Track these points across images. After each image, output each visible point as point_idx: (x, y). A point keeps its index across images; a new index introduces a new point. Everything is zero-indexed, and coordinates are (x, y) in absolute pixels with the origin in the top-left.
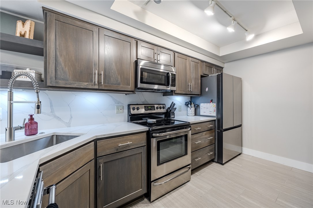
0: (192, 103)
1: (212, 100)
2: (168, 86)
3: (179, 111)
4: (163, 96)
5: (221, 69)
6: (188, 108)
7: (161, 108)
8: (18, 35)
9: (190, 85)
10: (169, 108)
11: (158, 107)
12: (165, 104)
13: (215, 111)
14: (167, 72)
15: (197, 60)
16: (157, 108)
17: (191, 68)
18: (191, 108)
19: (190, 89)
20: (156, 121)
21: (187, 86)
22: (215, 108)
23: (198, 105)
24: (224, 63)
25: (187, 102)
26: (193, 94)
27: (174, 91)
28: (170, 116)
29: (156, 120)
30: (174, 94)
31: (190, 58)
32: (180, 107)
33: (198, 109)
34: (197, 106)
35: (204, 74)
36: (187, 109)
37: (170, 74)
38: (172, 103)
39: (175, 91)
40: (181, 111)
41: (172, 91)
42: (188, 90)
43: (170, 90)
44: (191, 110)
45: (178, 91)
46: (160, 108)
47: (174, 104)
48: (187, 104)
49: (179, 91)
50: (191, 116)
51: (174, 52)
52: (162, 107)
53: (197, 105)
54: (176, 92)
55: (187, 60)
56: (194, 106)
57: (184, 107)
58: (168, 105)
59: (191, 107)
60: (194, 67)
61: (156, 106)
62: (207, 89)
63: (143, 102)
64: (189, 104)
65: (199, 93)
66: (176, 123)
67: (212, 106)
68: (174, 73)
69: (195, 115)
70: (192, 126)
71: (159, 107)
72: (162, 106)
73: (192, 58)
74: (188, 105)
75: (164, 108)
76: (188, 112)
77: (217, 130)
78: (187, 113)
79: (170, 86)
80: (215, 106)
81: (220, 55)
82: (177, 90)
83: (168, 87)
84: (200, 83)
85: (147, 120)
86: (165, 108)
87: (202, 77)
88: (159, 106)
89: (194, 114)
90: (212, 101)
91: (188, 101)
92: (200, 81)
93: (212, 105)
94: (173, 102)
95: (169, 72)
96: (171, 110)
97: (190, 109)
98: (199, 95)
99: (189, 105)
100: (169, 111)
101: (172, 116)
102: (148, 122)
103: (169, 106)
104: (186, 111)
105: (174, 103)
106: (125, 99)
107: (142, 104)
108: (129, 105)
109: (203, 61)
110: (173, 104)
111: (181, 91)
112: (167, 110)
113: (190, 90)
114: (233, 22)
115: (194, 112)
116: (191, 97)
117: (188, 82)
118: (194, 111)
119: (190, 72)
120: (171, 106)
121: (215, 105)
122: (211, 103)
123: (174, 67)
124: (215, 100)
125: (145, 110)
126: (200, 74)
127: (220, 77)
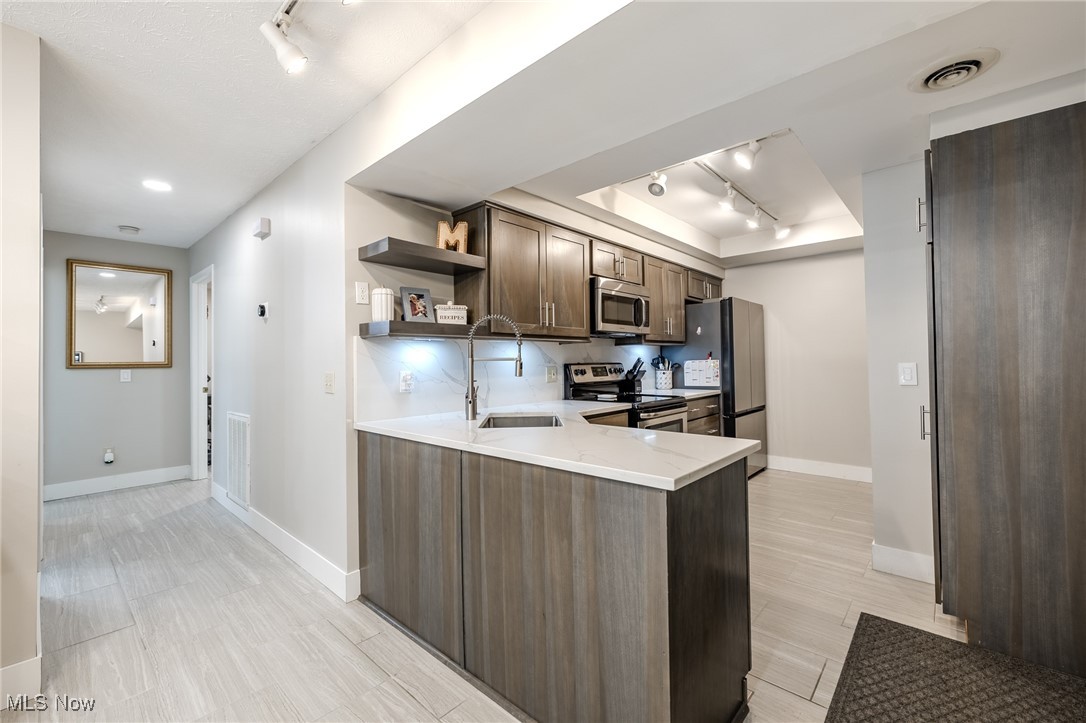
0: (666, 360)
1: (711, 352)
2: (639, 326)
3: (647, 378)
4: (616, 345)
5: (717, 282)
6: (658, 372)
7: (617, 372)
8: (442, 245)
9: (669, 323)
10: (630, 372)
11: (611, 369)
12: (619, 364)
13: (717, 376)
14: (637, 297)
15: (679, 268)
16: (611, 372)
17: (670, 284)
19: (670, 329)
21: (663, 323)
22: (719, 371)
23: (680, 366)
24: (725, 269)
25: (655, 358)
26: (669, 340)
28: (631, 388)
30: (643, 341)
31: (667, 264)
33: (680, 374)
35: (690, 297)
36: (656, 373)
37: (643, 302)
38: (638, 362)
39: (645, 335)
42: (667, 333)
44: (665, 376)
45: (649, 336)
47: (640, 363)
48: (655, 364)
50: (665, 389)
51: (644, 254)
52: (618, 370)
53: (677, 366)
54: (644, 338)
55: (664, 270)
56: (671, 367)
57: (653, 369)
58: (628, 366)
59: (665, 369)
60: (674, 283)
61: (608, 367)
62: (699, 331)
63: (585, 359)
64: (660, 363)
65: (683, 339)
66: (644, 400)
67: (712, 367)
68: (648, 299)
69: (673, 388)
70: (688, 403)
71: (613, 370)
72: (617, 367)
74: (658, 363)
76: (658, 382)
77: (722, 416)
78: (656, 383)
80: (717, 365)
81: (721, 256)
82: (651, 334)
83: (634, 327)
84: (684, 316)
86: (621, 371)
87: (687, 302)
88: (613, 367)
89: (671, 386)
90: (710, 355)
91: (657, 356)
92: (683, 312)
93: (712, 363)
94: (639, 359)
95: (641, 298)
96: (635, 376)
97: (663, 373)
98: (681, 342)
99: (661, 365)
100: (630, 377)
101: (637, 389)
102: (599, 399)
103: (631, 368)
104: (653, 380)
105: (640, 361)
106: (559, 354)
107: (585, 362)
108: (567, 367)
109: (688, 269)
111: (655, 334)
112: (626, 375)
113: (670, 333)
114: (757, 212)
115: (671, 381)
116: (662, 347)
117: (666, 314)
119: (668, 293)
120: (635, 367)
121: (718, 363)
122: (710, 360)
123: (644, 285)
124: (718, 351)
125: (594, 376)
126: (683, 297)
127: (727, 306)
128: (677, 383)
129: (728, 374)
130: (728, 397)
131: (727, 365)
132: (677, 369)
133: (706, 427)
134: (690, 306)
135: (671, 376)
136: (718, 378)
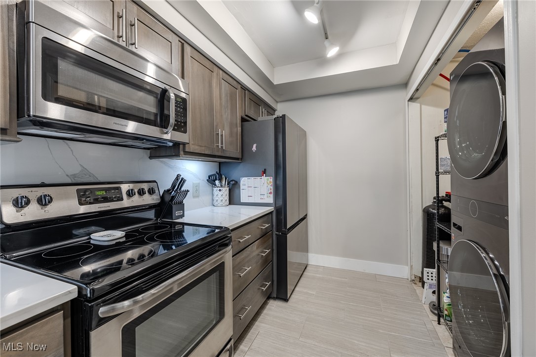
0: (223, 176)
1: (265, 170)
2: (167, 129)
3: (194, 197)
4: (151, 157)
6: (215, 189)
7: (144, 193)
9: (222, 136)
10: (168, 192)
11: (132, 190)
12: (155, 182)
13: (270, 193)
14: (163, 86)
15: (235, 82)
16: (130, 194)
17: (223, 96)
18: (220, 188)
19: (222, 143)
20: (126, 236)
21: (214, 136)
22: (272, 188)
23: (237, 182)
24: (277, 102)
25: (213, 175)
26: (228, 155)
27: (181, 146)
28: (170, 214)
29: (123, 233)
30: (182, 153)
31: (221, 72)
32: (197, 187)
33: (236, 191)
34: (233, 184)
35: (246, 116)
36: (213, 190)
37: (172, 96)
38: (177, 179)
39: (184, 144)
40: (198, 197)
41: (177, 145)
42: (218, 146)
43: (170, 141)
44: (222, 193)
45: (193, 146)
46: (141, 192)
47: (183, 181)
48: (211, 180)
49: (197, 147)
50: (222, 206)
51: (183, 40)
52: (146, 190)
53: (234, 182)
54: (187, 150)
55: (215, 74)
56: (228, 184)
57: (205, 187)
58: (166, 184)
59: (221, 186)
60: (229, 95)
61: (125, 188)
62: (254, 148)
63: (74, 176)
64: (216, 180)
65: (239, 155)
67: (266, 184)
68: (183, 95)
69: (231, 203)
71: (136, 191)
72: (145, 186)
73: (224, 74)
74: (214, 181)
75: (151, 192)
76: (215, 198)
77: (275, 232)
78: (213, 200)
79: (170, 129)
80: (270, 182)
81: (275, 83)
82: (191, 142)
83: (165, 130)
84: (240, 133)
85: (89, 234)
86: (157, 191)
87: (243, 120)
88: (136, 188)
89: (228, 202)
90: (264, 172)
91: (214, 173)
92: (239, 129)
93: (266, 180)
94: (178, 176)
95: (167, 87)
96: (173, 197)
97: (220, 190)
98: (238, 159)
99: (217, 182)
100: (167, 198)
101: (177, 213)
102: (92, 242)
103: (169, 186)
104: (210, 197)
105: (182, 179)
107: (69, 181)
109: (244, 88)
110: (179, 182)
111: (201, 146)
113: (222, 147)
115: (227, 198)
116: (220, 163)
117: (217, 126)
118: (228, 195)
119: (221, 104)
120: (173, 186)
121: (272, 180)
122: (264, 178)
124: (271, 169)
125: (81, 204)
126: (239, 114)
127: (281, 123)
128: (233, 199)
129: (280, 190)
130: (280, 212)
131: (280, 182)
132: (234, 187)
133: (260, 250)
134: (246, 123)
135: (227, 192)
136: (272, 195)
